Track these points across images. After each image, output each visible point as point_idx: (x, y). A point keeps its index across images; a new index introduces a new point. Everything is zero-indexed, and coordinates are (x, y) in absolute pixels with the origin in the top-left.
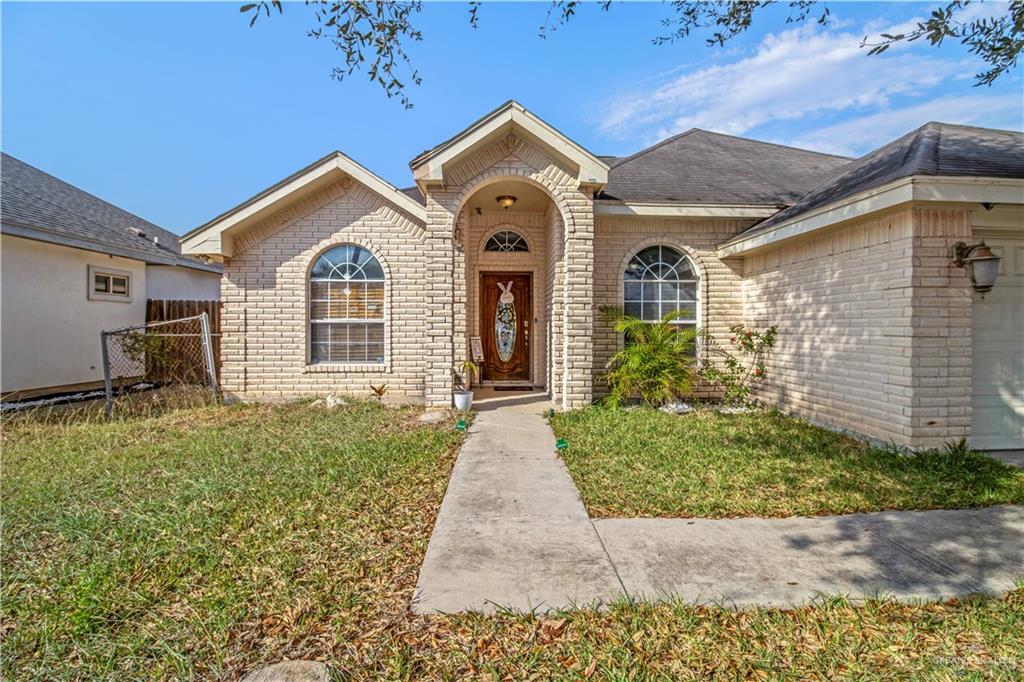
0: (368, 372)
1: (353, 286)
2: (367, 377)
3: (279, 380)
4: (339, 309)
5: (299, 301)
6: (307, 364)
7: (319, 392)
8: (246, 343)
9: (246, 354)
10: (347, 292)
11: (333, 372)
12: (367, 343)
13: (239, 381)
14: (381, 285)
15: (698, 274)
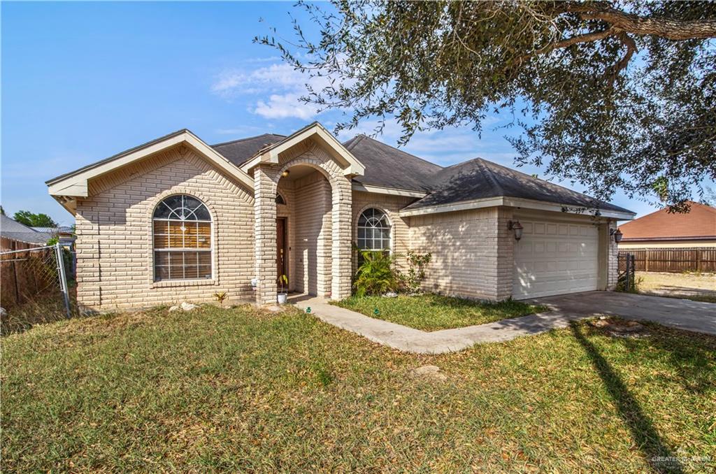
0: (202, 285)
1: (187, 224)
2: (201, 289)
3: (130, 295)
4: (176, 241)
5: (146, 235)
6: (154, 282)
7: (164, 302)
8: (100, 267)
9: (100, 276)
10: (183, 229)
11: (176, 287)
12: (197, 266)
13: (95, 297)
14: (209, 225)
15: (391, 224)
